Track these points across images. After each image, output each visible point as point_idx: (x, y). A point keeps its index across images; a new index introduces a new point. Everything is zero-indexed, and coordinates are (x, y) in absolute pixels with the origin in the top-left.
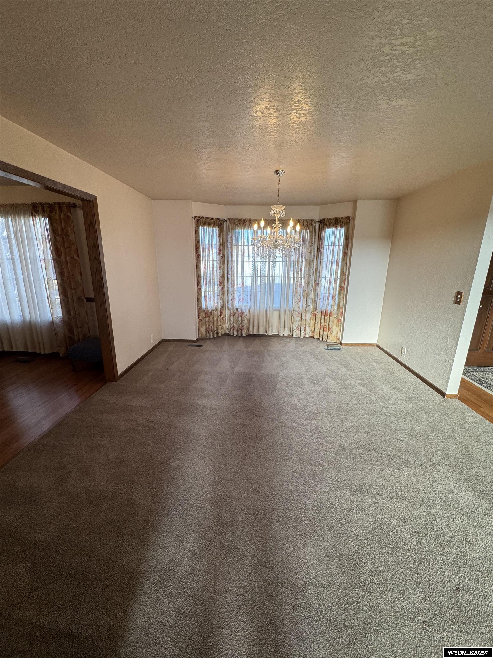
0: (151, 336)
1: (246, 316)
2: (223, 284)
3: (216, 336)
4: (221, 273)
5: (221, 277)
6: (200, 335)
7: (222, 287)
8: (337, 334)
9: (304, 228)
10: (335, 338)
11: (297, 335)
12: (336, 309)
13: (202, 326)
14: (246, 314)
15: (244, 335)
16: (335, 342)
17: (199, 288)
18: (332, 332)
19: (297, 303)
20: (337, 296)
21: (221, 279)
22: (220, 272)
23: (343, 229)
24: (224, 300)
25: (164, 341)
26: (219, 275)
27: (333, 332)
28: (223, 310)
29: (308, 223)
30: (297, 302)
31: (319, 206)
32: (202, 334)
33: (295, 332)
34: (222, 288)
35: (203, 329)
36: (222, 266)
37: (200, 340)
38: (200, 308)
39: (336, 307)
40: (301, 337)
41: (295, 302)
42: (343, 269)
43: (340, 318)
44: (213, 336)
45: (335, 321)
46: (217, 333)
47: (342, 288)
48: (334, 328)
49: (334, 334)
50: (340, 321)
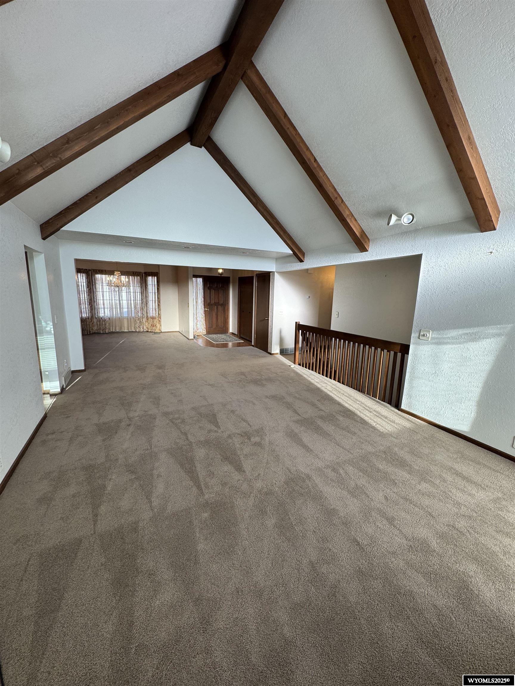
9: (136, 275)
10: (159, 330)
11: (139, 331)
12: (158, 315)
14: (107, 320)
15: (107, 332)
16: (159, 332)
18: (156, 327)
19: (137, 314)
20: (157, 309)
23: (156, 277)
24: (93, 313)
28: (93, 318)
29: (138, 273)
40: (142, 331)
42: (158, 296)
43: (160, 320)
44: (87, 333)
45: (158, 321)
46: (90, 332)
47: (158, 305)
48: (158, 325)
49: (158, 328)
50: (159, 321)
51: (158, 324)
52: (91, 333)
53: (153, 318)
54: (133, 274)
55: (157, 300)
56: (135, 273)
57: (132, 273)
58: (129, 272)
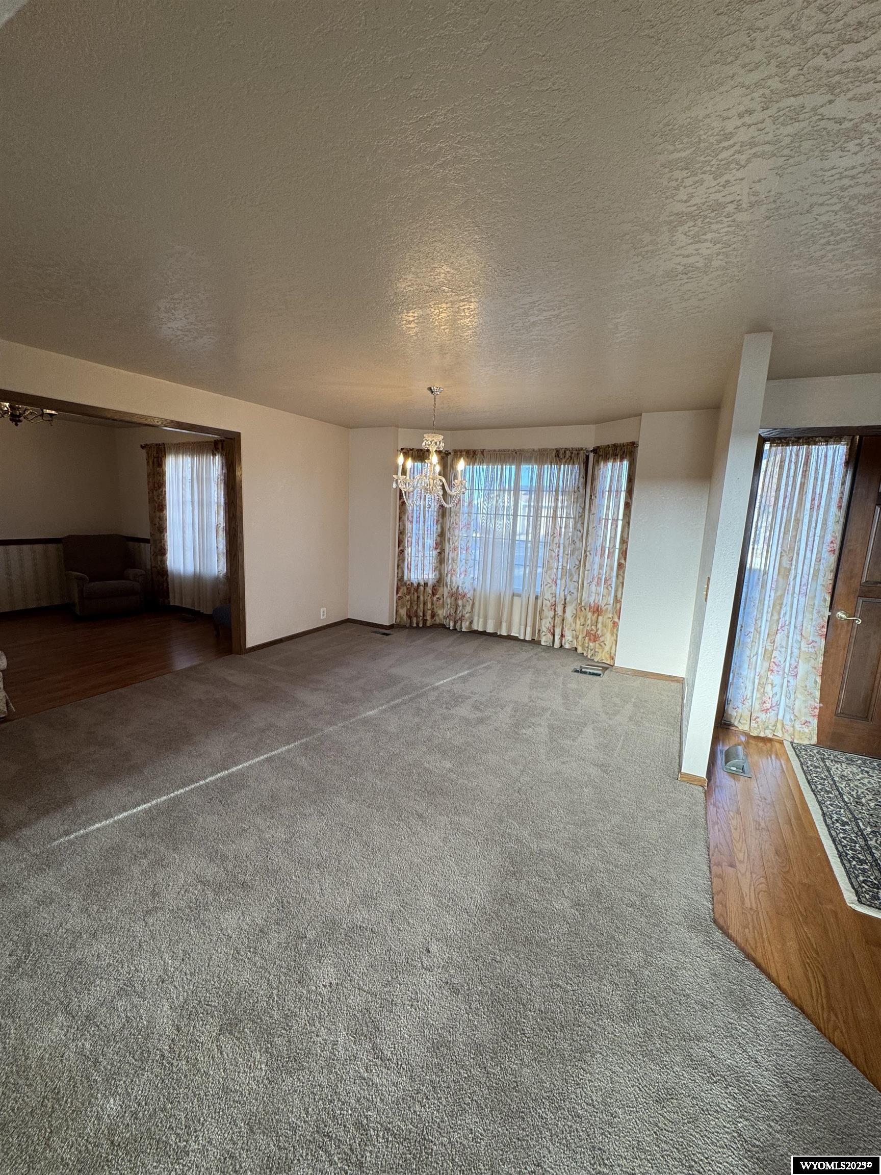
0: (322, 610)
1: (469, 599)
2: (442, 546)
3: (421, 625)
4: (439, 530)
5: (438, 536)
6: (398, 620)
7: (438, 551)
8: (611, 648)
9: (566, 461)
10: (608, 656)
11: (547, 642)
12: (612, 602)
13: (402, 607)
14: (468, 595)
15: (464, 630)
16: (608, 662)
17: (401, 550)
18: (602, 644)
19: (550, 587)
20: (614, 579)
21: (439, 539)
22: (437, 529)
23: (626, 463)
24: (443, 572)
25: (349, 621)
26: (436, 533)
27: (605, 645)
28: (440, 587)
29: (572, 453)
30: (549, 585)
31: (595, 425)
32: (401, 618)
33: (545, 635)
34: (440, 553)
35: (403, 612)
36: (440, 519)
37: (397, 627)
38: (401, 579)
39: (611, 600)
40: (555, 647)
41: (546, 585)
42: (622, 532)
43: (616, 620)
44: (418, 624)
45: (610, 625)
46: (425, 621)
47: (620, 566)
48: (608, 638)
49: (607, 648)
50: (615, 625)
51: (608, 635)
52: (428, 624)
53: (597, 610)
54: (557, 455)
55: (617, 546)
56: (561, 452)
57: (554, 453)
58: (545, 450)
